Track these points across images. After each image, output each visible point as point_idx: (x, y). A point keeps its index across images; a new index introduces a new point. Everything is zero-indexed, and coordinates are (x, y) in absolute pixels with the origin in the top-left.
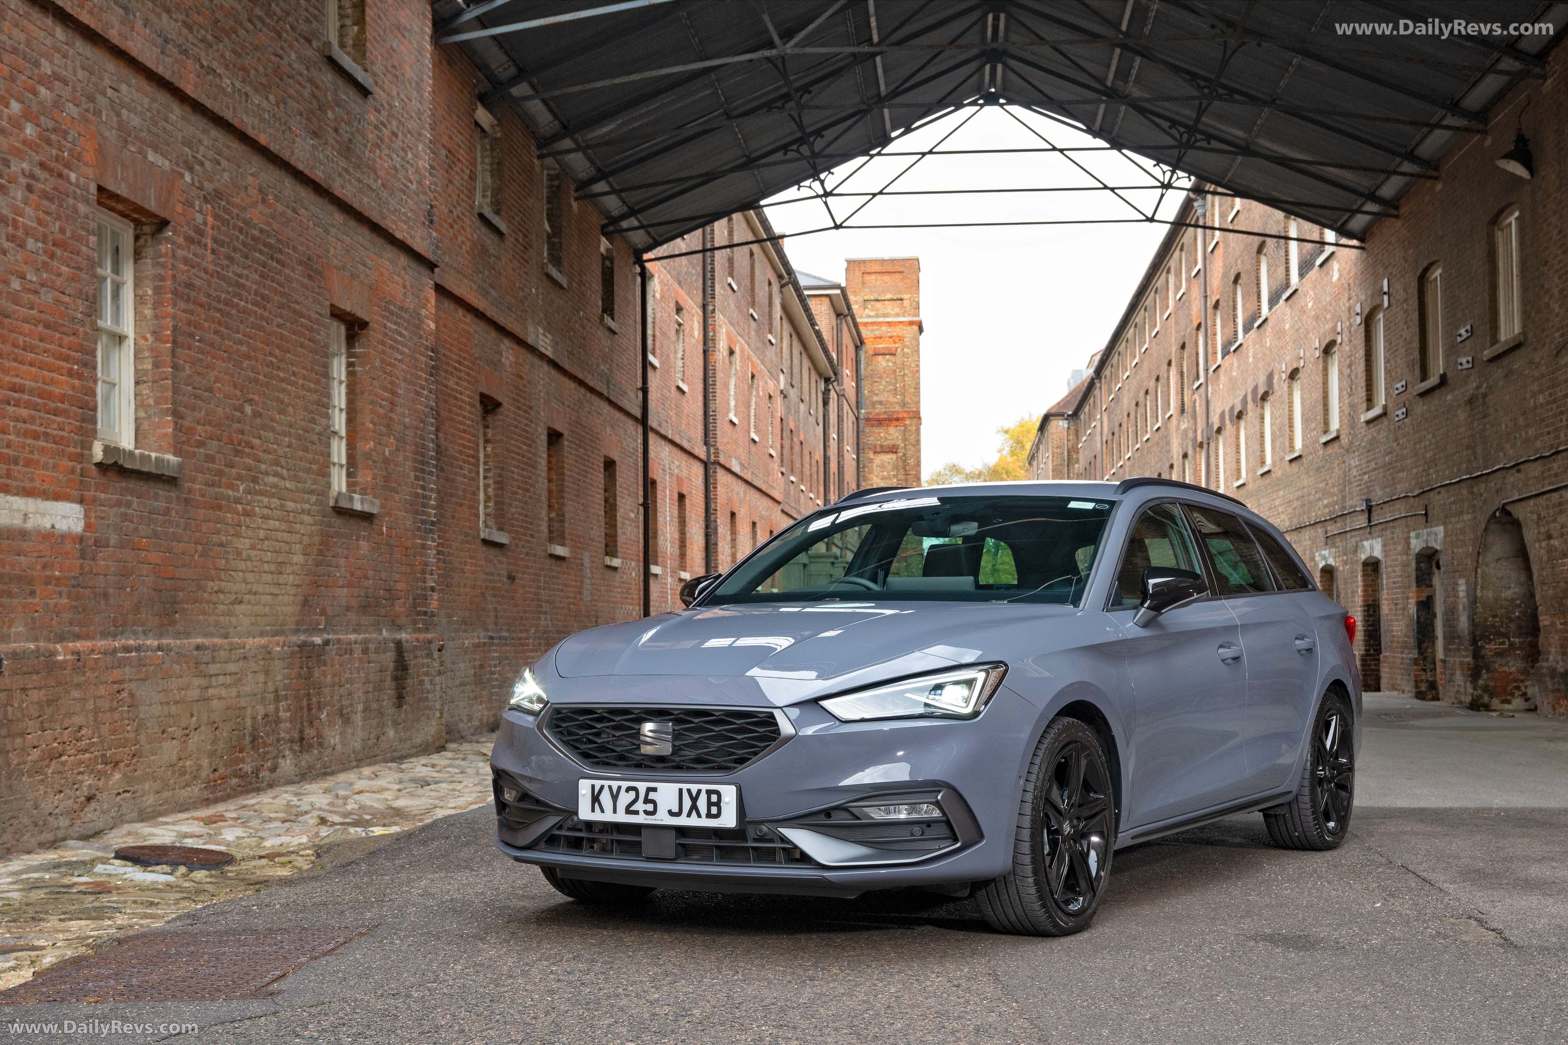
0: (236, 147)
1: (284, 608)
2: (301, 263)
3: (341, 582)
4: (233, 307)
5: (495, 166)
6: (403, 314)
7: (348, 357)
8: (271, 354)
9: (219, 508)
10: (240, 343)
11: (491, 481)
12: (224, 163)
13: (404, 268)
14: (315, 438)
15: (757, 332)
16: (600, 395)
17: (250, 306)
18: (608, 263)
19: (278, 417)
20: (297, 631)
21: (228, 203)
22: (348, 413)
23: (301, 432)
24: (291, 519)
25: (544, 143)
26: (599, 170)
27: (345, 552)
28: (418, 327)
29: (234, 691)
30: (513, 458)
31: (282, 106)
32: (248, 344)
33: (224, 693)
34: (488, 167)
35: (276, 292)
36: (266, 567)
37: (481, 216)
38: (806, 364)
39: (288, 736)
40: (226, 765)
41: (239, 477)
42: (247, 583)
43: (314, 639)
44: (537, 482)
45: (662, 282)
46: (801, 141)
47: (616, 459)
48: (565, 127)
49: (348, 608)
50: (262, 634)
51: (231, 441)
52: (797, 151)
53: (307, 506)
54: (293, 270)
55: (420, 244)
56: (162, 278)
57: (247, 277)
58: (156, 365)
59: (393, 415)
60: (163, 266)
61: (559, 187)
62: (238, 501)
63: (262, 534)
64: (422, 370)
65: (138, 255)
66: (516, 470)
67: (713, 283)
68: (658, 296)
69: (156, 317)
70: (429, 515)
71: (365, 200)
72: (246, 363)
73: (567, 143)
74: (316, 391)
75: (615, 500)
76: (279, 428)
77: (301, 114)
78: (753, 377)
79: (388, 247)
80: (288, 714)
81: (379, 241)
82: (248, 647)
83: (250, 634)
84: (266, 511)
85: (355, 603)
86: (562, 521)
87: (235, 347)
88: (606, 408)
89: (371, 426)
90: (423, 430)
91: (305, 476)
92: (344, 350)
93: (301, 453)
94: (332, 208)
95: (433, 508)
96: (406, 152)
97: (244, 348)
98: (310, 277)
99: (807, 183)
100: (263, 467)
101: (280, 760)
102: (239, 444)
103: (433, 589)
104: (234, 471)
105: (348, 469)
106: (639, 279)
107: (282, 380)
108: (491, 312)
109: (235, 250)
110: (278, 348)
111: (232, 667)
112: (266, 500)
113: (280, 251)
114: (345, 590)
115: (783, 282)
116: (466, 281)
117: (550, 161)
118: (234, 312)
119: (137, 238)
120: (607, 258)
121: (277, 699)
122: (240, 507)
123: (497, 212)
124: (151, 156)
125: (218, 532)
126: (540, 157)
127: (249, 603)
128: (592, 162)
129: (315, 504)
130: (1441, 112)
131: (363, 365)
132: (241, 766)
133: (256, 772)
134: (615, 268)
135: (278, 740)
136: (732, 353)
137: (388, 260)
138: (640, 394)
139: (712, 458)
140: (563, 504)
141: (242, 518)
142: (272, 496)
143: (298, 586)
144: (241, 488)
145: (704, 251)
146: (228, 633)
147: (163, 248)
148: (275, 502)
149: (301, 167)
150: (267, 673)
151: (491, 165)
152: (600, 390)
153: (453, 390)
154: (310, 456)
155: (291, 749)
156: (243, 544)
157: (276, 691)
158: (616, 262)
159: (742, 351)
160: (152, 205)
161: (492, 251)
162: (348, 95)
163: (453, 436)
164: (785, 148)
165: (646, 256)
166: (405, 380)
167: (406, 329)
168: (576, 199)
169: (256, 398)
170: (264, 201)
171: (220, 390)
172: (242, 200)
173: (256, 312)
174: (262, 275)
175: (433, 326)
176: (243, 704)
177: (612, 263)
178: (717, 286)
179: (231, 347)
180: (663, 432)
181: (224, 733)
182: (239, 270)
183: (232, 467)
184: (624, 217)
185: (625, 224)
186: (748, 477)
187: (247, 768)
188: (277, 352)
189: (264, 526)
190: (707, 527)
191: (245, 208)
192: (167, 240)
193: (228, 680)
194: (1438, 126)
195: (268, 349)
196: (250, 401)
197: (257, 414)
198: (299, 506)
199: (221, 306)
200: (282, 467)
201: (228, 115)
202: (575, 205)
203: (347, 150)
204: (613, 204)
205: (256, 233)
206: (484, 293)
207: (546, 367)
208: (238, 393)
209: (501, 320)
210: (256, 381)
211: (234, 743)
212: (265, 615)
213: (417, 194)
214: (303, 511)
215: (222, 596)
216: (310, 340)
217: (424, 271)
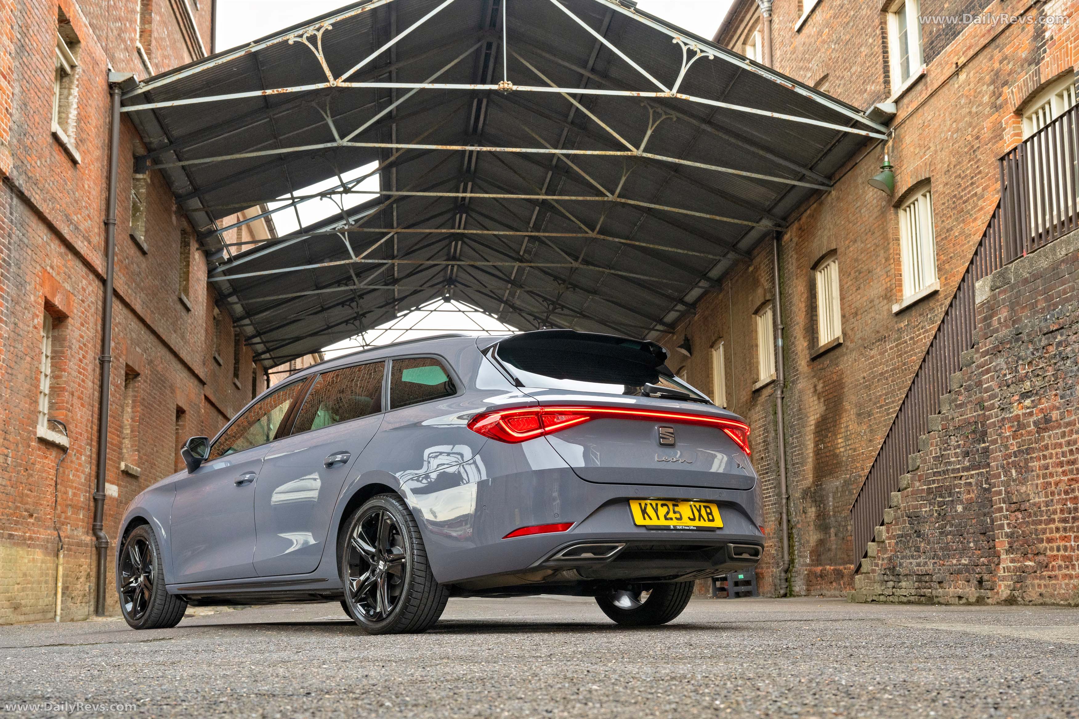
0: (156, 341)
2: (170, 387)
4: (153, 407)
6: (195, 407)
10: (154, 422)
12: (153, 348)
13: (196, 386)
17: (157, 406)
18: (254, 375)
19: (162, 453)
21: (153, 364)
23: (167, 459)
25: (236, 320)
26: (257, 331)
28: (199, 412)
31: (168, 322)
35: (163, 400)
37: (215, 358)
41: (152, 478)
46: (355, 319)
48: (247, 313)
51: (151, 463)
52: (353, 324)
54: (168, 390)
55: (202, 376)
56: (135, 396)
57: (157, 394)
58: (132, 431)
60: (137, 392)
61: (239, 340)
64: (199, 431)
65: (126, 387)
69: (133, 412)
71: (187, 356)
72: (155, 430)
73: (247, 321)
77: (172, 324)
79: (192, 377)
81: (190, 374)
93: (167, 468)
94: (178, 362)
96: (198, 334)
97: (155, 424)
98: (172, 393)
99: (354, 337)
100: (158, 473)
106: (266, 382)
107: (164, 437)
108: (217, 404)
109: (154, 383)
113: (165, 382)
117: (237, 329)
118: (153, 409)
119: (126, 380)
120: (255, 373)
123: (219, 355)
124: (137, 349)
126: (234, 327)
128: (255, 328)
130: (654, 323)
131: (182, 429)
134: (257, 377)
147: (137, 385)
149: (172, 347)
151: (217, 333)
154: (169, 469)
158: (258, 375)
160: (136, 368)
161: (217, 374)
162: (184, 313)
164: (347, 322)
165: (270, 371)
167: (195, 413)
168: (245, 345)
170: (162, 362)
171: (149, 441)
172: (157, 362)
173: (158, 409)
174: (160, 393)
175: (203, 411)
177: (256, 375)
179: (152, 424)
182: (155, 392)
184: (264, 353)
185: (263, 356)
191: (157, 366)
192: (139, 381)
194: (653, 329)
195: (160, 424)
196: (155, 446)
197: (157, 452)
199: (150, 407)
201: (156, 329)
202: (244, 348)
203: (183, 337)
204: (260, 348)
205: (159, 376)
208: (153, 443)
209: (219, 406)
216: (171, 420)
217: (201, 386)
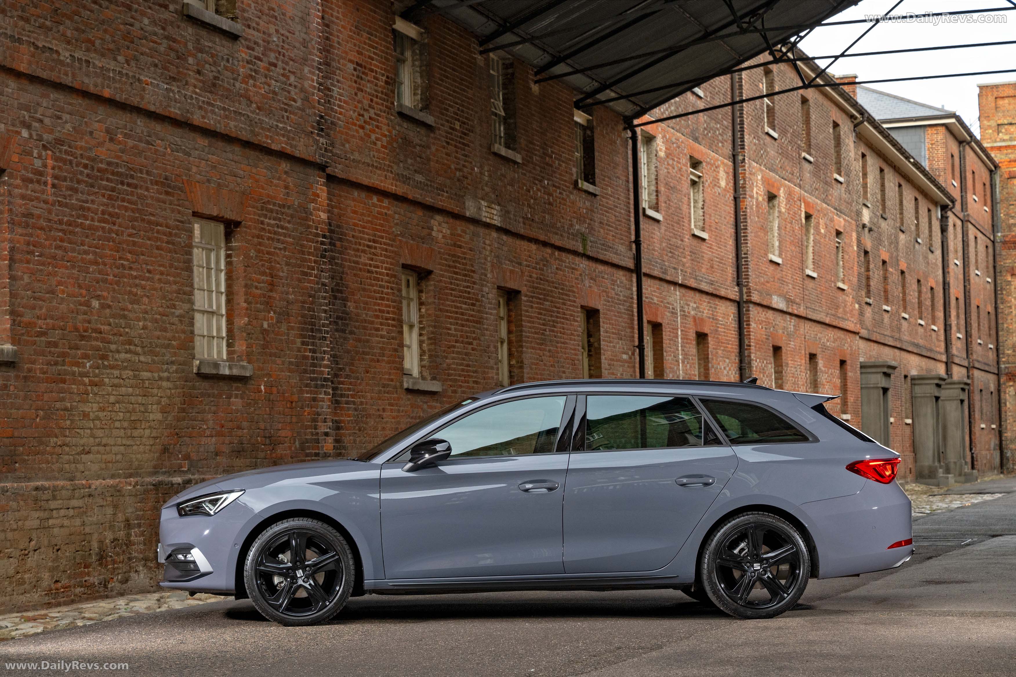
0: (79, 102)
1: (139, 456)
3: (208, 433)
4: (77, 226)
5: (424, 68)
6: (286, 210)
7: (226, 250)
8: (120, 258)
9: (64, 381)
11: (425, 338)
12: (66, 117)
13: (286, 173)
14: (175, 320)
15: (816, 174)
16: (575, 253)
17: (96, 224)
18: (589, 132)
19: (130, 307)
20: (155, 473)
21: (69, 147)
22: (227, 295)
23: (159, 317)
24: (147, 385)
26: (552, 55)
27: (213, 408)
28: (306, 219)
29: (78, 522)
30: (449, 317)
31: (133, 63)
32: (95, 253)
33: (66, 522)
34: (418, 69)
35: (126, 209)
36: (117, 424)
37: (402, 114)
38: (909, 194)
39: (141, 556)
40: (69, 577)
41: (86, 357)
42: (95, 438)
43: (175, 479)
44: (484, 335)
45: (667, 142)
47: (599, 307)
49: (217, 454)
50: (113, 477)
51: (77, 329)
53: (166, 374)
54: (147, 189)
55: (303, 151)
56: (2, 212)
57: (93, 202)
59: (274, 294)
60: (2, 203)
61: (513, 74)
62: (86, 375)
63: (112, 399)
64: (309, 254)
66: (453, 327)
67: (742, 135)
68: (662, 154)
70: (322, 373)
71: (232, 124)
72: (92, 268)
73: (510, 38)
74: (175, 283)
75: (600, 344)
76: (131, 315)
77: (156, 66)
78: (808, 217)
79: (266, 158)
80: (142, 538)
81: (253, 154)
82: (93, 487)
83: (98, 477)
84: (116, 381)
85: (226, 449)
86: (521, 367)
87: (80, 257)
88: (583, 264)
89: (245, 305)
90: (312, 303)
91: (164, 350)
92: (223, 245)
93: (158, 333)
94: (194, 135)
95: (326, 366)
96: (288, 78)
97: (91, 257)
98: (167, 193)
100: (113, 347)
101: (133, 574)
102: (85, 331)
103: (326, 434)
104: (79, 352)
105: (228, 340)
106: (630, 142)
107: (135, 277)
109: (79, 182)
110: (130, 253)
111: (75, 503)
112: (116, 373)
113: (132, 177)
114: (214, 439)
115: (856, 122)
116: (378, 172)
117: (497, 53)
118: (77, 230)
120: (588, 129)
121: (128, 525)
122: (86, 380)
123: (427, 109)
125: (63, 400)
126: (482, 52)
127: (98, 452)
128: (544, 50)
129: (176, 372)
131: (240, 255)
132: (87, 578)
133: (105, 584)
134: (596, 136)
135: (130, 559)
136: (772, 197)
137: (266, 168)
138: (634, 246)
139: (745, 297)
140: (522, 352)
141: (89, 388)
142: (125, 368)
143: (155, 438)
144: (88, 365)
145: (733, 104)
146: (74, 477)
148: (128, 373)
149: (152, 108)
150: (116, 507)
151: (420, 67)
152: (575, 248)
153: (366, 265)
154: (169, 335)
155: (145, 565)
156: (91, 408)
157: (127, 520)
158: (597, 131)
159: (790, 195)
161: (417, 141)
162: (212, 43)
163: (366, 303)
166: (287, 264)
167: (289, 222)
168: (536, 82)
169: (105, 294)
170: (111, 140)
171: (63, 292)
172: (87, 142)
173: (103, 228)
174: (110, 198)
175: (324, 216)
176: (87, 530)
177: (592, 132)
178: (746, 137)
179: (74, 257)
180: (668, 278)
181: (68, 552)
182: (84, 197)
183: (78, 349)
184: (598, 90)
185: (601, 97)
186: (801, 311)
187: (94, 579)
188: (129, 256)
189: (114, 393)
190: (741, 361)
191: (90, 149)
192: (4, 183)
193: (71, 512)
195: (117, 255)
196: (98, 297)
197: (103, 306)
198: (156, 375)
199: (64, 227)
200: (136, 345)
201: (66, 80)
202: (535, 88)
204: (581, 81)
205: (103, 166)
206: (405, 180)
207: (494, 234)
208: (84, 292)
209: (429, 200)
210: (105, 281)
211: (78, 561)
212: (117, 462)
213: (303, 110)
214: (161, 379)
215: (67, 449)
216: (168, 242)
217: (311, 171)
